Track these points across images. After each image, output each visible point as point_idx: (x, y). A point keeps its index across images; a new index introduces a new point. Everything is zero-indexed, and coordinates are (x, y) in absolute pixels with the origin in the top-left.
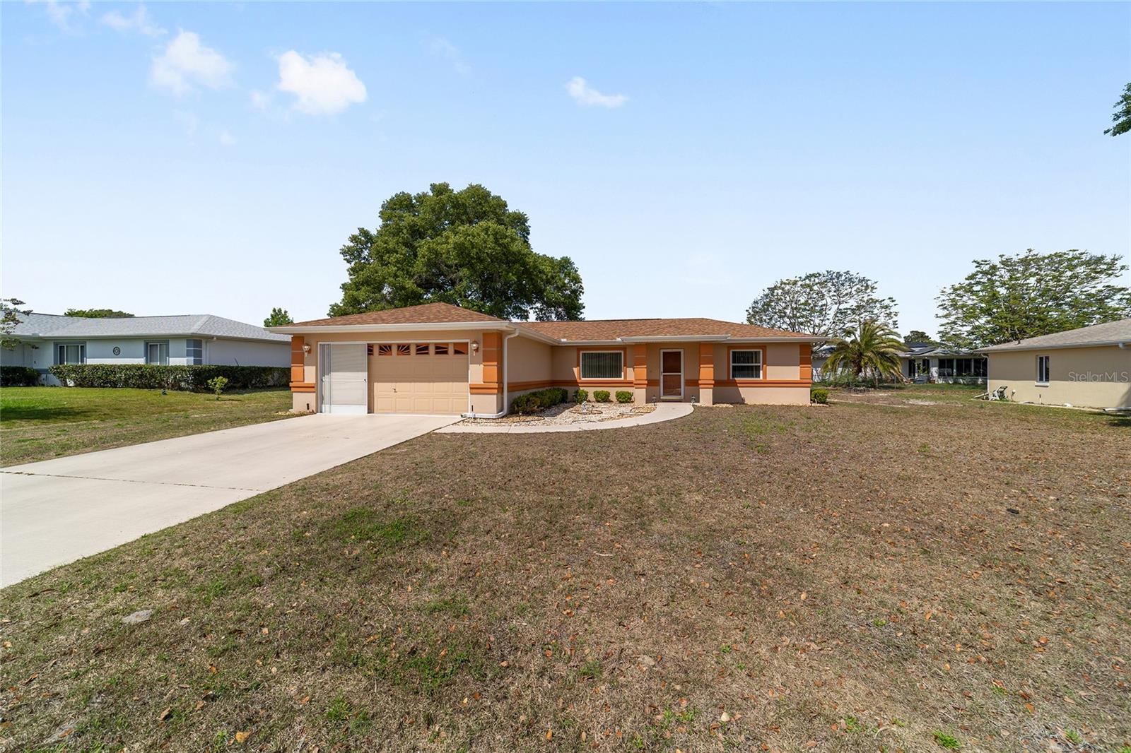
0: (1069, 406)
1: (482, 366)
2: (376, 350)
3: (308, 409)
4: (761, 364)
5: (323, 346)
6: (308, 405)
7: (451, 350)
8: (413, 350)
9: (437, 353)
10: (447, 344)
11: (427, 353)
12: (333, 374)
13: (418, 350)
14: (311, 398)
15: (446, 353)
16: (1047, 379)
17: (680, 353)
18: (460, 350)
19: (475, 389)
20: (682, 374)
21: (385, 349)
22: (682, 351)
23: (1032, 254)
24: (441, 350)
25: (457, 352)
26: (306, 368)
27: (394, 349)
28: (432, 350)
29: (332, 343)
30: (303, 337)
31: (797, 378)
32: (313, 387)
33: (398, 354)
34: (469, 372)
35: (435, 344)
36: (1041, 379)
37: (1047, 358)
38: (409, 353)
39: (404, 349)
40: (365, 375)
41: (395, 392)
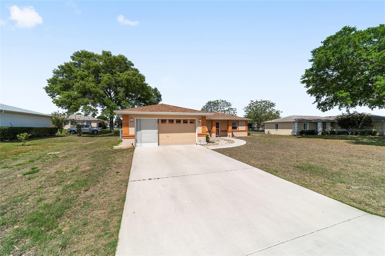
0: (283, 135)
1: (201, 127)
2: (160, 121)
3: (132, 145)
4: (237, 126)
5: (137, 119)
6: (132, 144)
7: (189, 122)
8: (175, 122)
9: (184, 123)
10: (187, 120)
11: (180, 123)
12: (143, 131)
13: (177, 122)
14: (133, 141)
15: (187, 123)
16: (277, 129)
17: (219, 123)
18: (192, 122)
19: (199, 135)
20: (219, 129)
21: (163, 121)
22: (219, 122)
23: (262, 100)
24: (185, 122)
25: (191, 123)
26: (130, 128)
27: (167, 121)
28: (182, 122)
29: (141, 118)
30: (128, 116)
31: (245, 130)
32: (134, 136)
33: (169, 123)
34: (197, 129)
35: (183, 120)
36: (276, 129)
37: (277, 125)
38: (173, 123)
39: (171, 121)
40: (157, 131)
41: (168, 137)
